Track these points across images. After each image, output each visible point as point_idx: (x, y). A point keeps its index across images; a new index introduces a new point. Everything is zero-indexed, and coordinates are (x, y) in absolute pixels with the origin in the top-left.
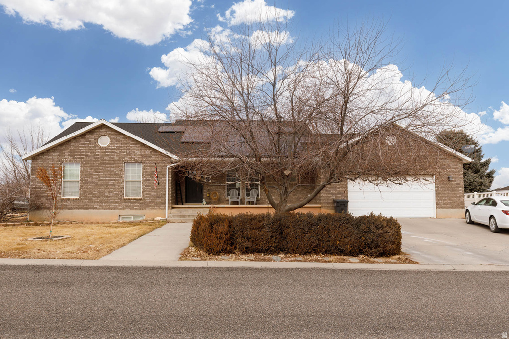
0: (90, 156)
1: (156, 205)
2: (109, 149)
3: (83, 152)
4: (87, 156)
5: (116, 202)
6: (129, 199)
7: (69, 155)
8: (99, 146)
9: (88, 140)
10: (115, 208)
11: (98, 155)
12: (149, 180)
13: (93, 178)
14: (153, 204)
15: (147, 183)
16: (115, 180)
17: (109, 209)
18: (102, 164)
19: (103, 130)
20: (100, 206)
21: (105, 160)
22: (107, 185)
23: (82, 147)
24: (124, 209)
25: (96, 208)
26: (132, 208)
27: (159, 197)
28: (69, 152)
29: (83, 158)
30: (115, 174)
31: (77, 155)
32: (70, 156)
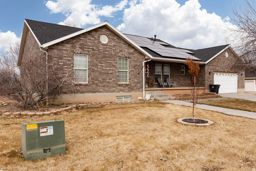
0: (95, 50)
1: (137, 88)
2: (107, 45)
3: (90, 46)
4: (93, 50)
5: (114, 87)
6: (122, 85)
7: (79, 47)
8: (101, 42)
9: (93, 37)
10: (114, 91)
11: (101, 50)
12: (133, 71)
13: (98, 68)
14: (136, 88)
15: (132, 73)
16: (113, 70)
17: (110, 92)
18: (104, 57)
19: (104, 30)
20: (104, 90)
21: (106, 54)
22: (108, 73)
23: (89, 42)
24: (119, 92)
25: (101, 91)
26: (124, 91)
27: (139, 83)
28: (79, 45)
29: (90, 51)
30: (113, 65)
31: (85, 48)
32: (81, 48)
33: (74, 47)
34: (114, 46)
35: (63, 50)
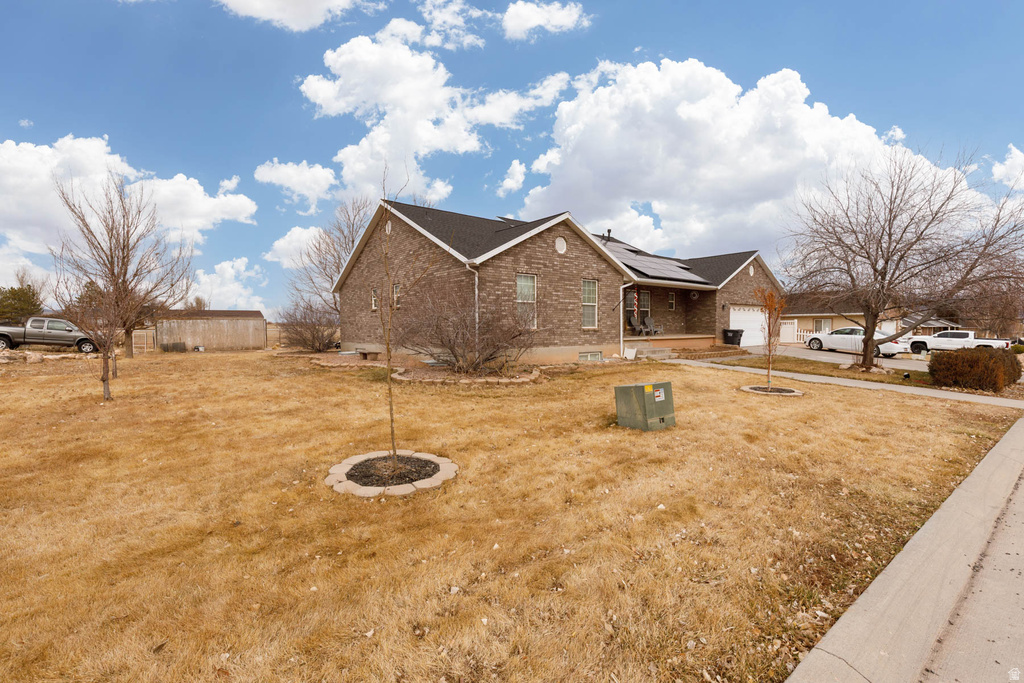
0: (548, 267)
1: (611, 338)
2: (567, 257)
3: (540, 259)
4: (545, 266)
7: (525, 262)
8: (556, 251)
9: (545, 242)
10: (575, 343)
11: (556, 265)
12: (604, 305)
13: (552, 300)
14: (609, 336)
15: (603, 308)
16: (574, 303)
17: (570, 344)
18: (561, 279)
19: (561, 229)
20: (561, 341)
21: (564, 273)
22: (567, 310)
23: (539, 252)
24: (583, 344)
25: (556, 344)
27: (614, 327)
28: (525, 257)
29: (540, 268)
30: (575, 294)
31: (534, 263)
32: (527, 263)
33: (516, 261)
34: (577, 257)
35: (501, 267)
